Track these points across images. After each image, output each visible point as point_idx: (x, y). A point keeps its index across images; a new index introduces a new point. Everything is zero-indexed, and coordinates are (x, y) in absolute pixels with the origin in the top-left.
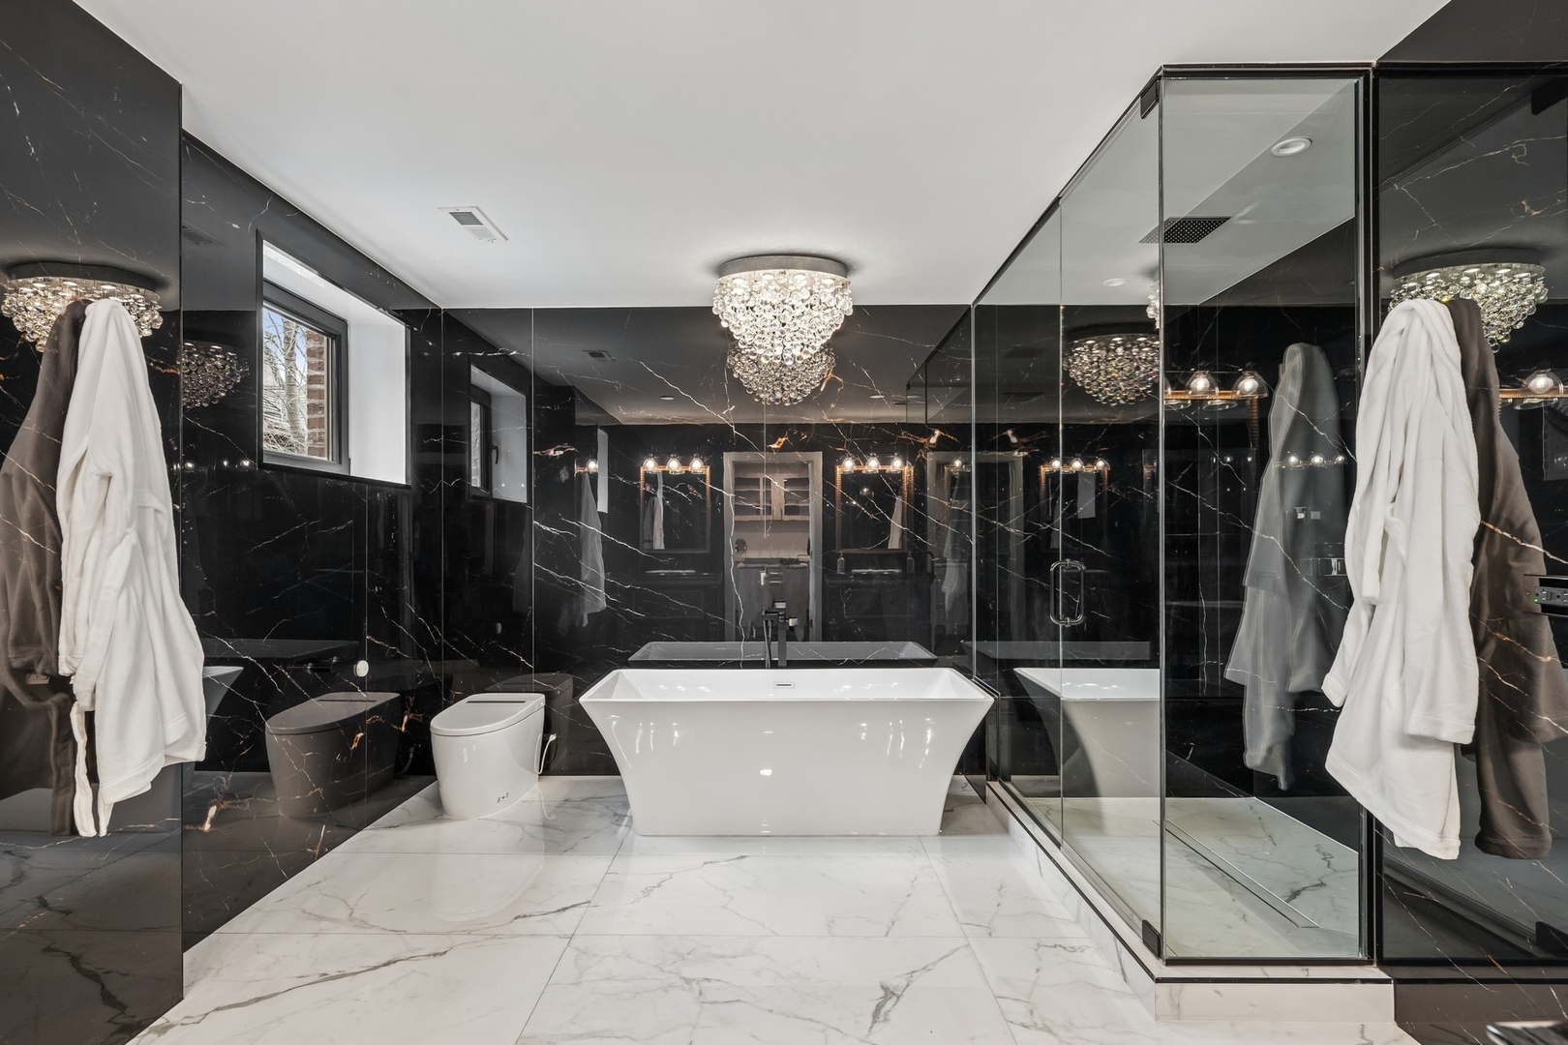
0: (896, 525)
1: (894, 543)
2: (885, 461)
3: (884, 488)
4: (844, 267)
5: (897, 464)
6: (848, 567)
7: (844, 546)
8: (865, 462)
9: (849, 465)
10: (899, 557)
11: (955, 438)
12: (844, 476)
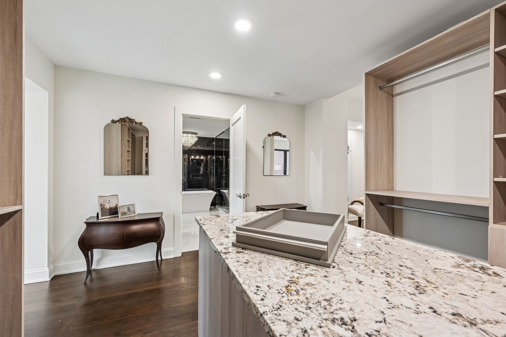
0: (202, 168)
1: (201, 172)
2: (200, 157)
3: (199, 162)
4: (196, 134)
5: (202, 157)
6: (192, 177)
7: (191, 173)
8: (196, 157)
9: (193, 157)
10: (202, 175)
11: (211, 153)
12: (191, 159)
